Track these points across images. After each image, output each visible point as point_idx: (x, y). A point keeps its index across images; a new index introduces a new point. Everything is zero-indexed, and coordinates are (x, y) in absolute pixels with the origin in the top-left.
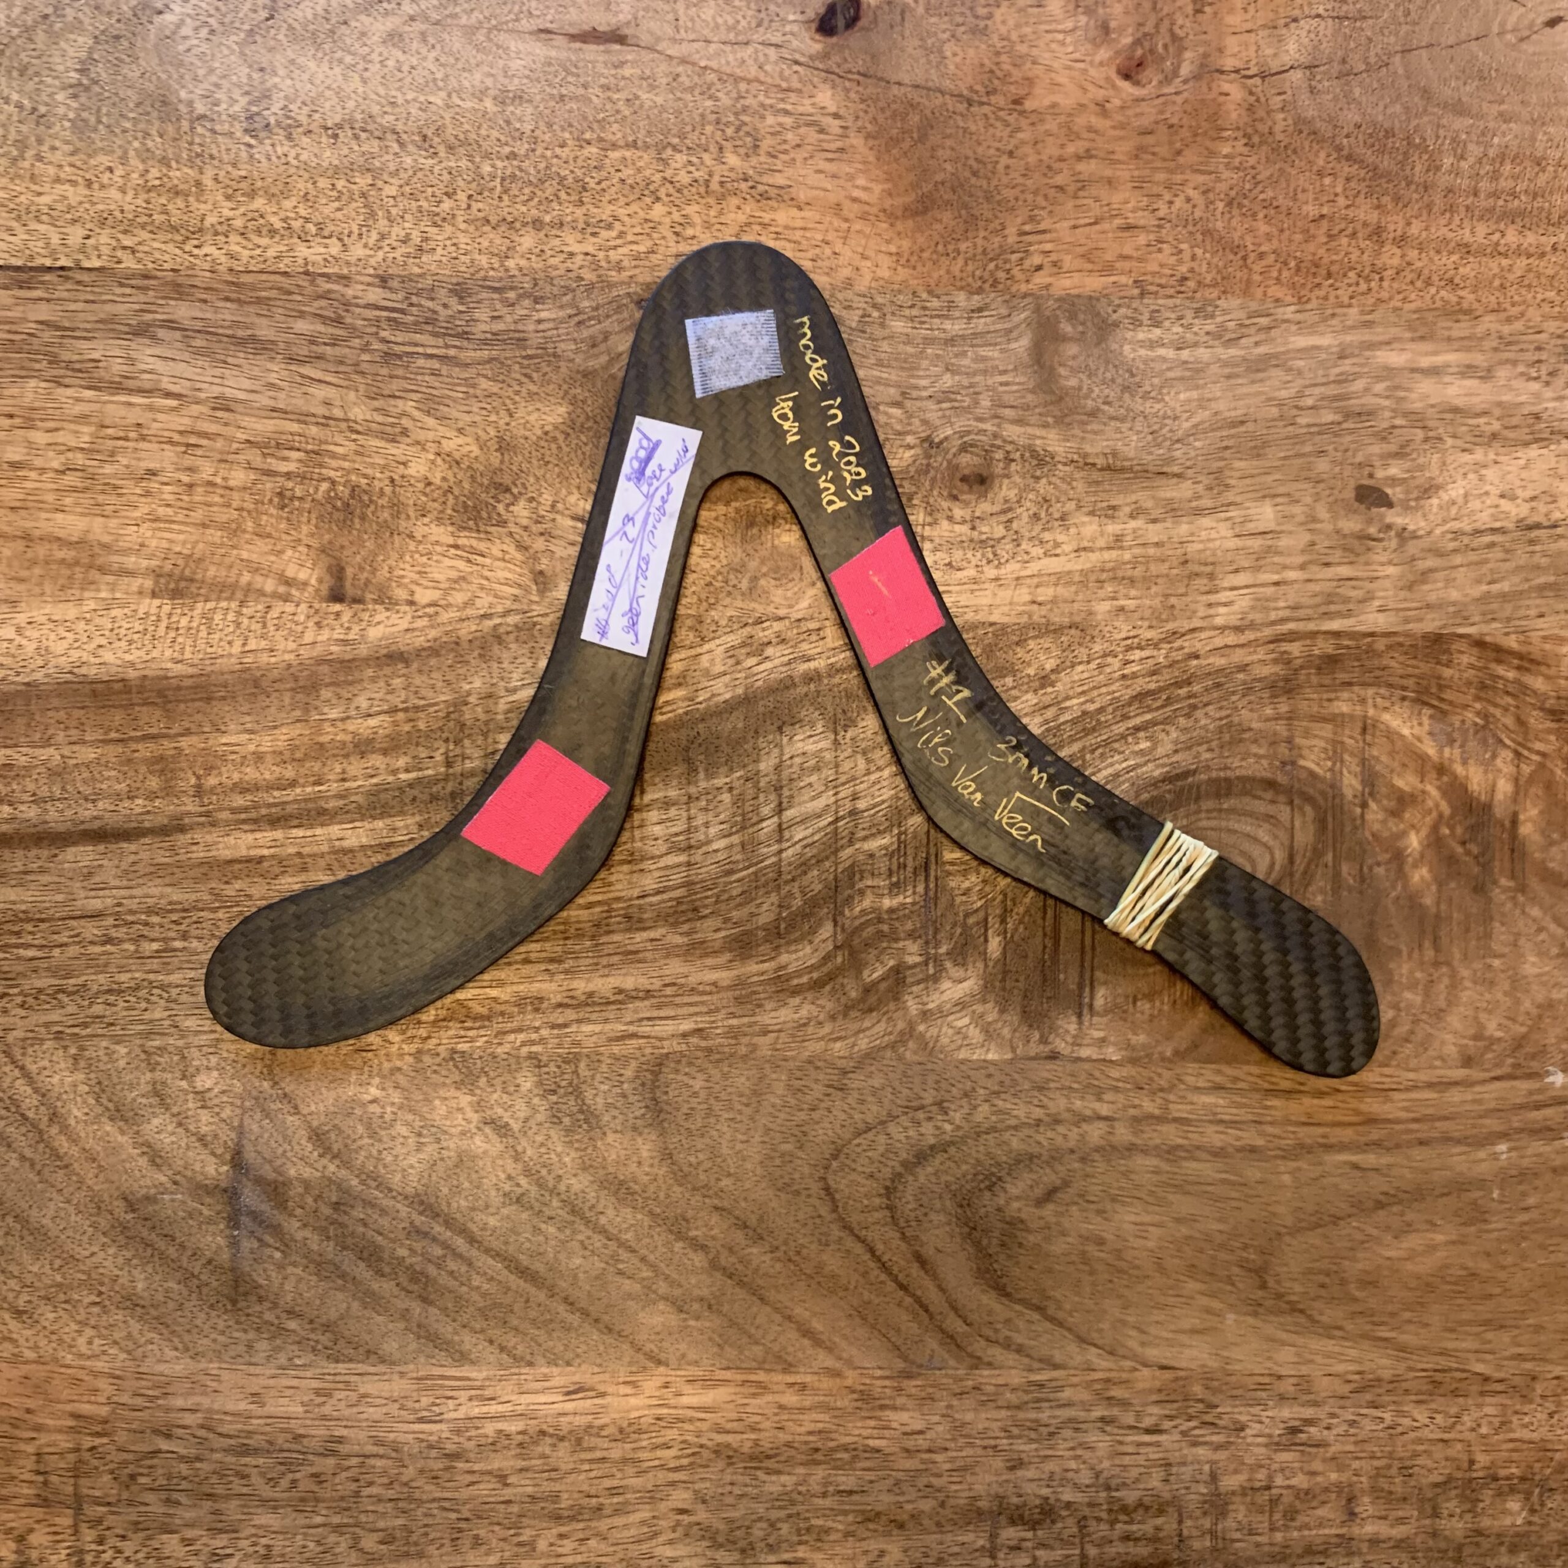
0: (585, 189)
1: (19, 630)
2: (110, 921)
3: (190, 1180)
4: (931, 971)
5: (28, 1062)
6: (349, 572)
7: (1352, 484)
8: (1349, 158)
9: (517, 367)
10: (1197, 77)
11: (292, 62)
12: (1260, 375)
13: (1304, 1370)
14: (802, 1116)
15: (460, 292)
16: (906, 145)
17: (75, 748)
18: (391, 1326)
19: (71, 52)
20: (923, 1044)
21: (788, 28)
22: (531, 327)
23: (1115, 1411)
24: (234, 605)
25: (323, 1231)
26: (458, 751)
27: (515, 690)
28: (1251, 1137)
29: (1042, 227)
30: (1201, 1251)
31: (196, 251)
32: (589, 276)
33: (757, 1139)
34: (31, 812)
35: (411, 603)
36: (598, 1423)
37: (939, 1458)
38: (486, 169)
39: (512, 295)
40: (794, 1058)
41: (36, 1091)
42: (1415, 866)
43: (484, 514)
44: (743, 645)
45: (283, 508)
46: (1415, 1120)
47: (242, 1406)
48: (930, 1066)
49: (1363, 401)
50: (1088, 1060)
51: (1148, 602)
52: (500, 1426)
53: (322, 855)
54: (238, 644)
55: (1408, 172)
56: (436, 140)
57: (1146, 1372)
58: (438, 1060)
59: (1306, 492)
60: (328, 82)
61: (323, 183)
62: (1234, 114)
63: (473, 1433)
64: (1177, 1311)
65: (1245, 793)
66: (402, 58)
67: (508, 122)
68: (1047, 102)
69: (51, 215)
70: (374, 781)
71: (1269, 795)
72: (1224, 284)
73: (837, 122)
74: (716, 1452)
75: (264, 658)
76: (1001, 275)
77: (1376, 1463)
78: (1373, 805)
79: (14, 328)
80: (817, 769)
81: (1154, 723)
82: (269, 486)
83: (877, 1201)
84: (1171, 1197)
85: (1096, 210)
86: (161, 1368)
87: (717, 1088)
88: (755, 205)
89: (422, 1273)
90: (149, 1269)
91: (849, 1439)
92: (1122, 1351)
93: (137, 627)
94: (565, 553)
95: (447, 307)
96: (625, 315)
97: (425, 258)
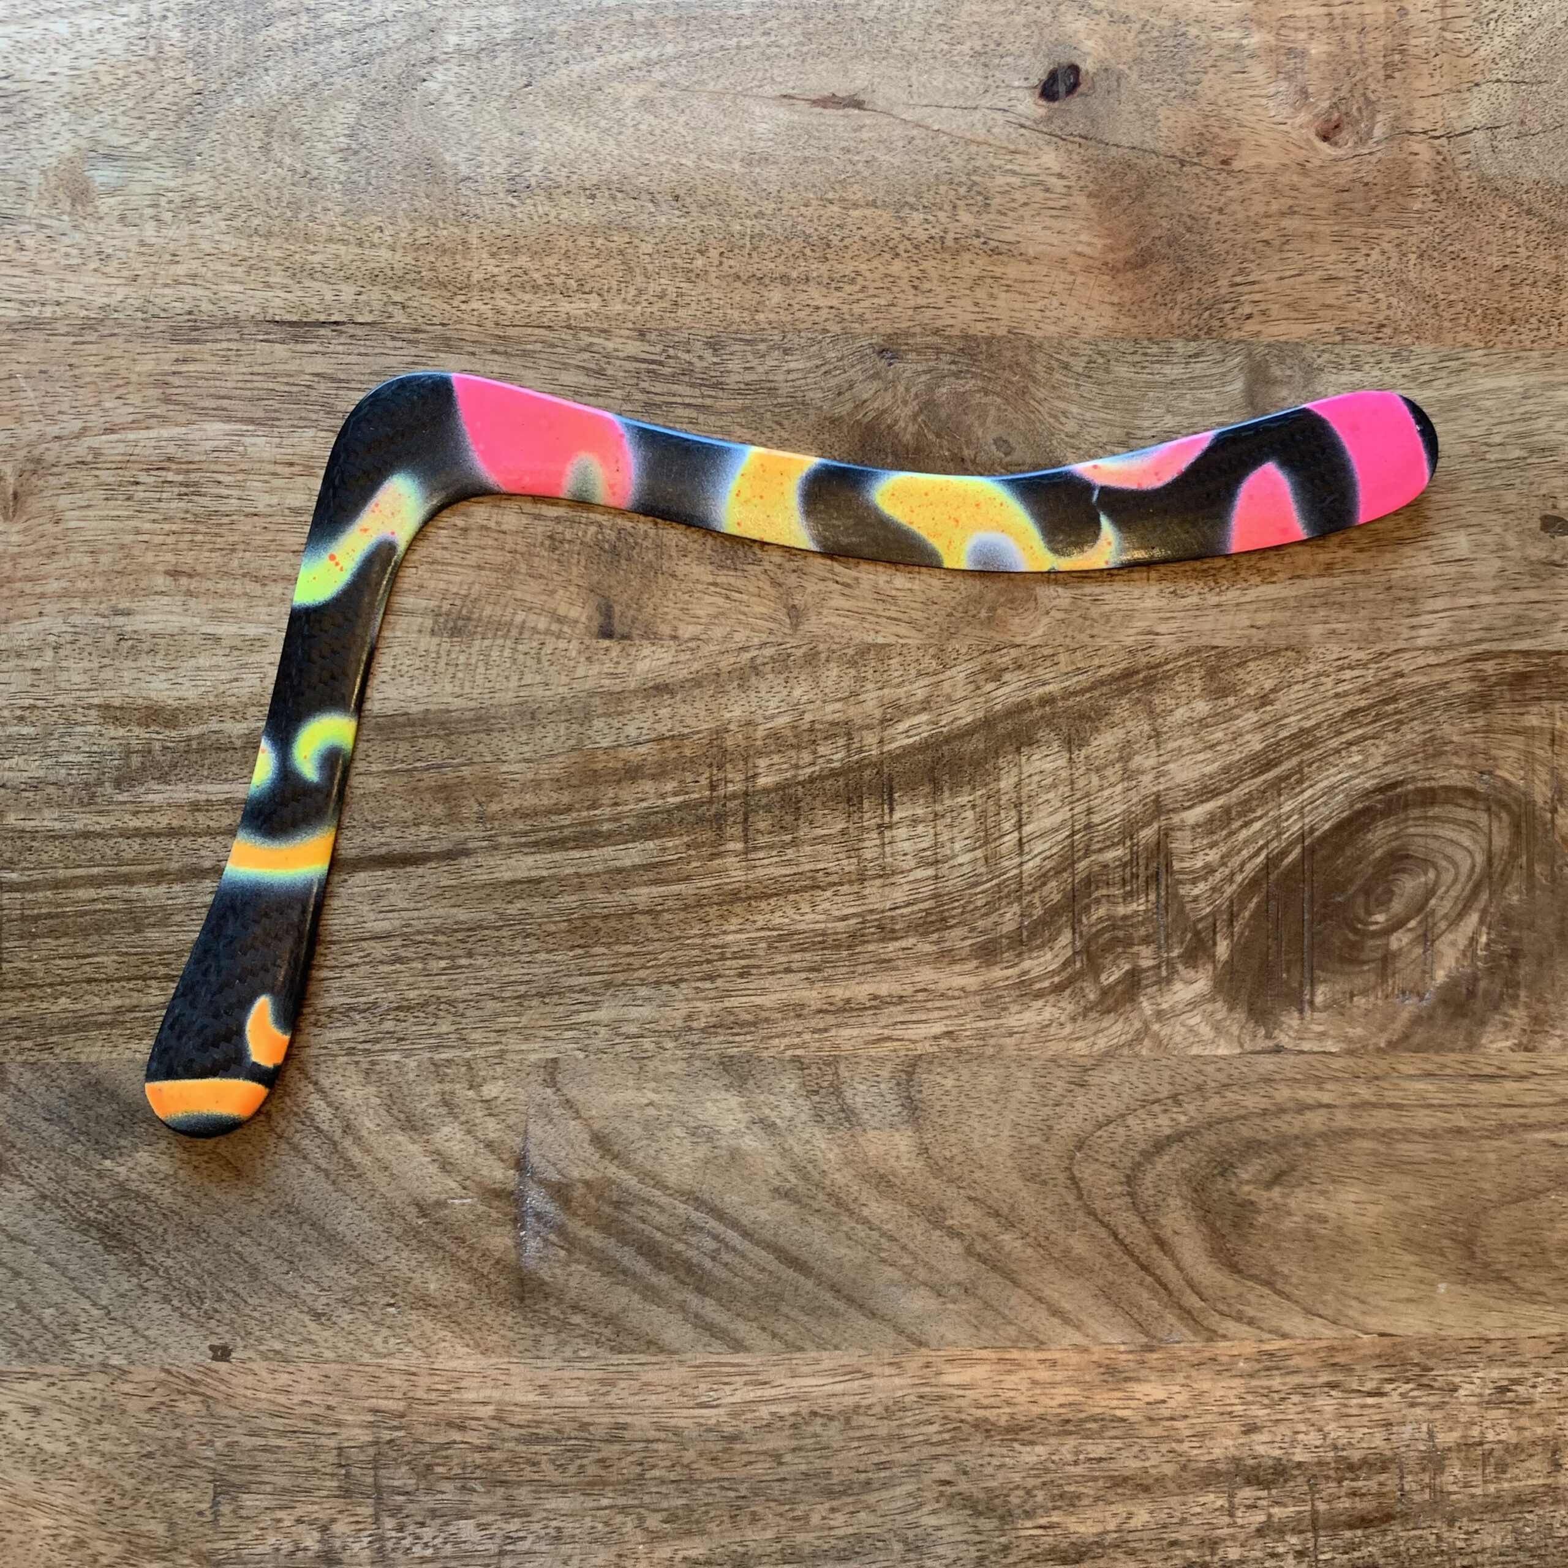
0: (829, 246)
2: (398, 942)
3: (479, 1184)
4: (1164, 973)
5: (321, 1077)
6: (617, 609)
7: (1538, 514)
8: (1529, 212)
9: (769, 415)
10: (1389, 138)
11: (550, 126)
12: (1454, 414)
13: (1511, 1333)
14: (1047, 1111)
15: (714, 344)
16: (1126, 202)
17: (362, 778)
18: (670, 1317)
19: (340, 118)
20: (1159, 1042)
21: (1013, 94)
22: (780, 377)
23: (1339, 1377)
24: (509, 643)
25: (604, 1229)
26: (721, 775)
27: (773, 717)
28: (1457, 1119)
29: (1251, 278)
30: (1415, 1225)
32: (835, 328)
33: (1007, 1133)
36: (864, 1403)
37: (1180, 1424)
38: (736, 227)
39: (762, 347)
40: (1037, 1057)
41: (329, 1104)
43: (742, 552)
44: (983, 671)
45: (554, 549)
47: (532, 1397)
48: (1164, 1062)
49: (1545, 437)
50: (1310, 1052)
51: (1357, 625)
52: (773, 1409)
53: (598, 875)
54: (515, 678)
56: (689, 200)
57: (1366, 1339)
58: (708, 1064)
59: (1496, 522)
60: (585, 145)
61: (583, 241)
62: (1424, 175)
63: (749, 1416)
64: (1394, 1282)
65: (1447, 802)
66: (654, 122)
67: (755, 183)
68: (1252, 162)
69: (324, 273)
70: (644, 804)
71: (1469, 803)
72: (1417, 331)
73: (1062, 182)
74: (976, 1426)
75: (539, 692)
76: (1216, 323)
78: (1561, 811)
79: (292, 380)
80: (1054, 786)
81: (1363, 738)
82: (540, 528)
83: (1119, 1189)
84: (1387, 1178)
85: (1300, 262)
86: (455, 1364)
87: (967, 1086)
88: (987, 259)
89: (699, 1266)
90: (441, 1271)
91: (1098, 1410)
92: (1344, 1321)
93: (418, 664)
94: (816, 588)
95: (703, 359)
96: (868, 365)
97: (681, 312)
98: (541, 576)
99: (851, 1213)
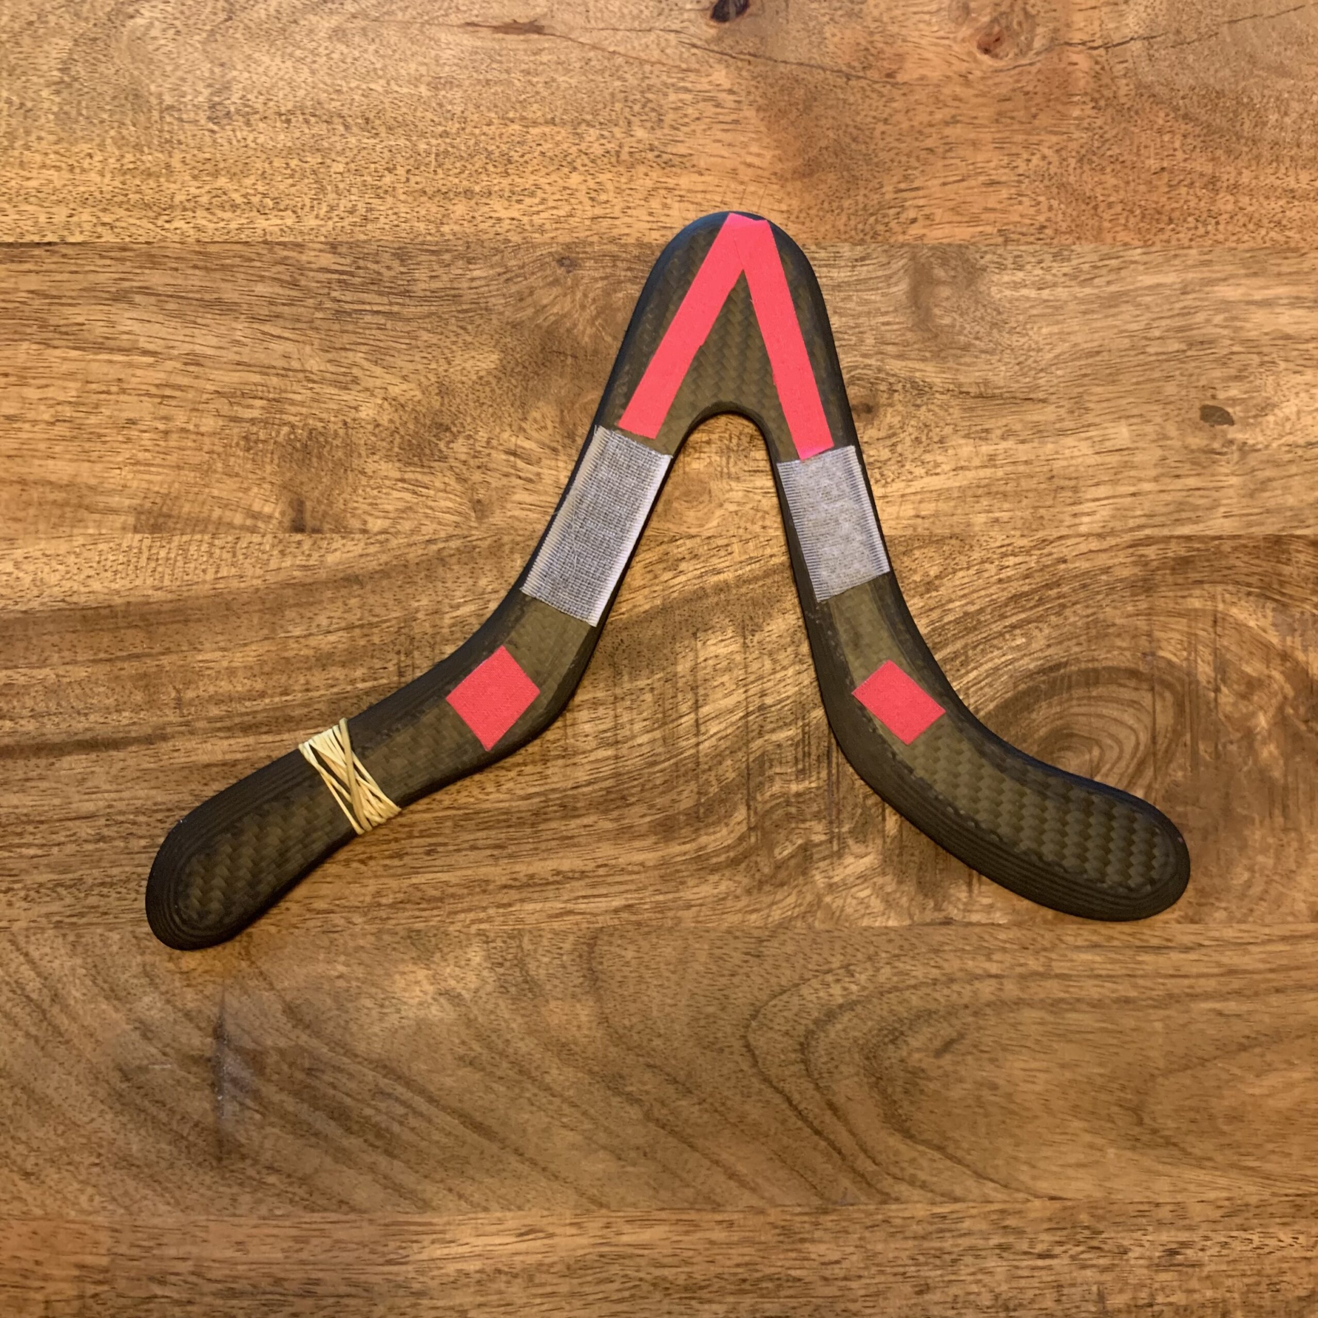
0: (510, 162)
1: (17, 565)
2: (102, 821)
3: (178, 1051)
4: (835, 848)
5: (31, 949)
6: (309, 504)
7: (1198, 404)
8: (1186, 117)
9: (453, 320)
10: (1048, 50)
11: (249, 57)
12: (1113, 311)
13: (1180, 1198)
14: (724, 981)
15: (401, 255)
16: (793, 115)
17: (69, 668)
18: (361, 1178)
19: (54, 54)
20: (831, 914)
21: (686, 16)
22: (465, 285)
23: (1011, 1239)
24: (207, 537)
25: (297, 1094)
26: (409, 662)
27: (458, 606)
28: (1125, 990)
29: (915, 185)
30: (1084, 1093)
31: (167, 226)
32: (515, 238)
33: (684, 1002)
34: (30, 726)
35: (364, 531)
36: (548, 1261)
37: (854, 1285)
38: (422, 146)
39: (447, 257)
40: (714, 929)
41: (39, 974)
42: (1264, 743)
43: (427, 451)
44: (660, 561)
45: (248, 450)
46: (1272, 971)
47: (229, 1253)
48: (836, 934)
49: (1203, 331)
50: (979, 924)
51: (1019, 514)
52: (459, 1266)
54: (211, 571)
55: (1238, 128)
56: (378, 122)
57: (1037, 1203)
58: (397, 939)
59: (1156, 413)
60: (281, 73)
61: (278, 162)
62: (1082, 82)
63: (436, 1273)
64: (1064, 1149)
65: (1111, 681)
66: (346, 51)
67: (441, 105)
68: (916, 76)
69: (39, 197)
70: (335, 690)
71: (1133, 683)
72: (1077, 231)
73: (732, 97)
75: (235, 584)
76: (880, 228)
77: (1247, 1280)
78: (1224, 689)
79: (7, 297)
80: (729, 669)
81: (1028, 621)
82: (236, 431)
83: (793, 1056)
84: (1055, 1046)
85: (963, 169)
86: (156, 1221)
87: (647, 958)
88: (660, 172)
89: (387, 1130)
90: (143, 1132)
91: (773, 1270)
92: (1014, 1184)
93: (122, 558)
94: (499, 484)
95: (391, 269)
96: (548, 272)
97: (370, 227)
98: (237, 475)
99: (534, 1080)
